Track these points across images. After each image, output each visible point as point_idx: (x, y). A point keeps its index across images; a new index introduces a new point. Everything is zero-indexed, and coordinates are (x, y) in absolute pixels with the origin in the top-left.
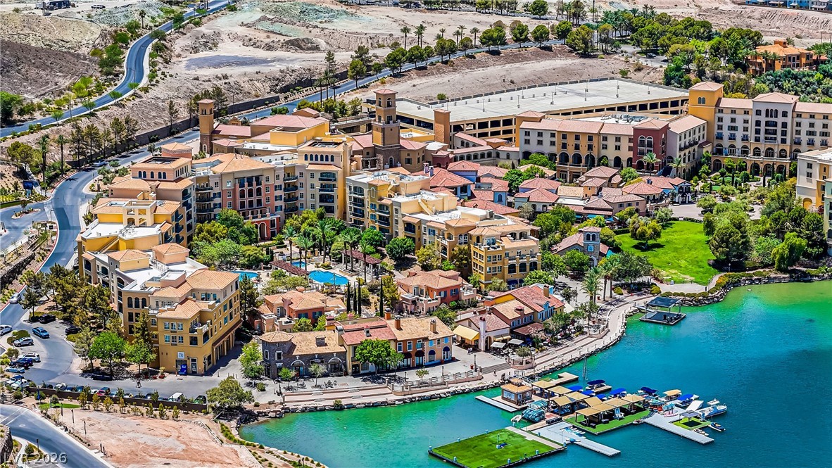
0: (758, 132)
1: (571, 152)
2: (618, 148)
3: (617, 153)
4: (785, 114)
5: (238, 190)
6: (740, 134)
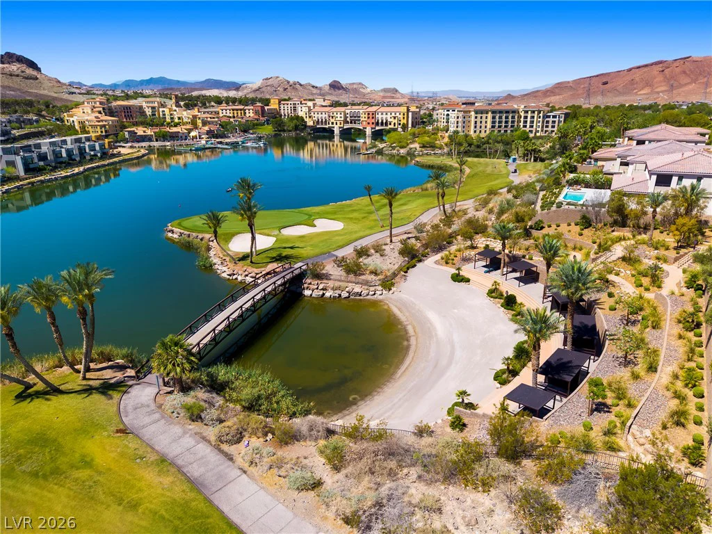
0: (291, 110)
2: (250, 113)
4: (298, 104)
6: (286, 111)
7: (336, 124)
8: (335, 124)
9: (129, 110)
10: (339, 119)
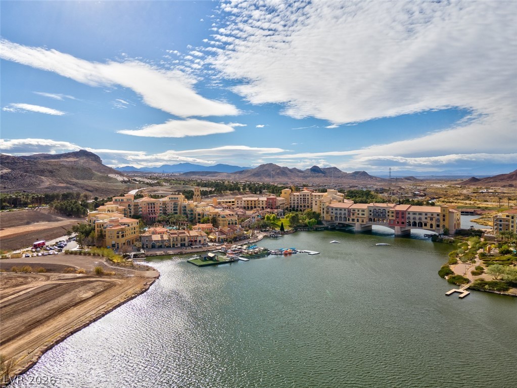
0: (301, 201)
1: (250, 206)
2: (263, 204)
3: (263, 206)
4: (308, 195)
5: (148, 206)
6: (296, 202)
7: (358, 221)
8: (356, 220)
9: (153, 206)
10: (360, 216)
